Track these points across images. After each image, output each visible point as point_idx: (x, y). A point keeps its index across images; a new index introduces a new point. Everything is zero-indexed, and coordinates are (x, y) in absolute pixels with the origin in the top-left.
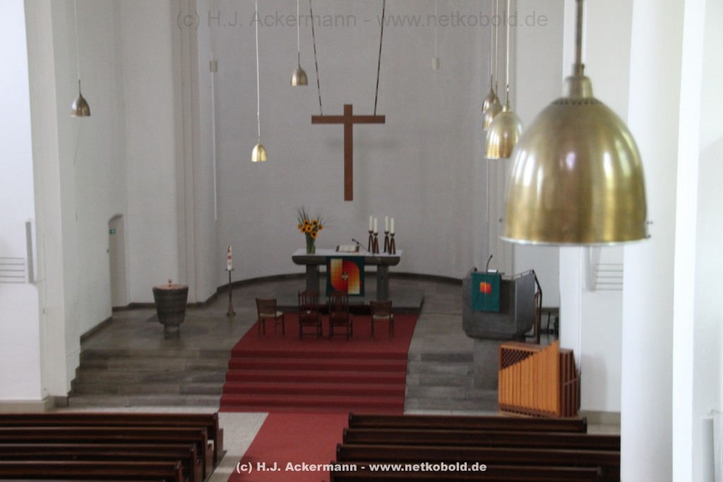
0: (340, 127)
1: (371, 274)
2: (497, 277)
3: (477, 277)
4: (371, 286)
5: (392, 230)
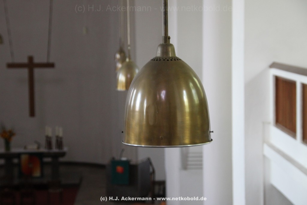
0: (25, 72)
1: (47, 163)
2: (127, 163)
3: (115, 163)
4: (48, 171)
5: (61, 135)
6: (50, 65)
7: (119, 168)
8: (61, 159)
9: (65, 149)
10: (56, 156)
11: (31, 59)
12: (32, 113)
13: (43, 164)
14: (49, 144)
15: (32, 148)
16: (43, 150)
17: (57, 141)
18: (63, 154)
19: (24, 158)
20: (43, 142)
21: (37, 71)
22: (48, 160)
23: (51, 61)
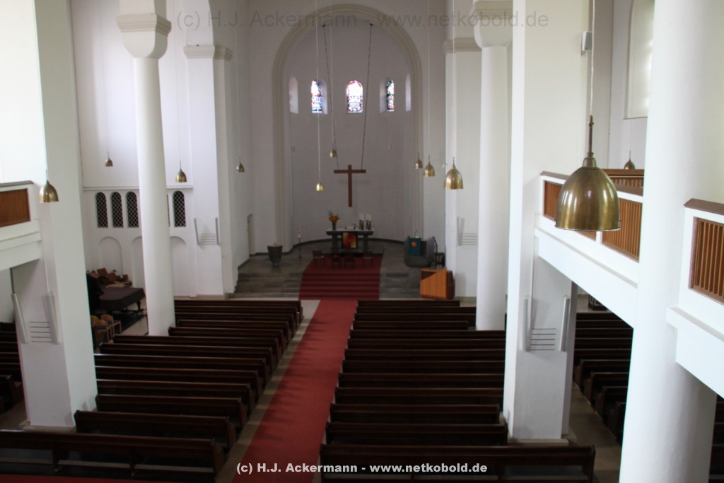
0: (346, 175)
1: (361, 239)
2: (419, 239)
3: (411, 240)
4: (361, 244)
5: (370, 220)
6: (363, 171)
7: (414, 244)
8: (370, 237)
9: (373, 230)
10: (366, 234)
11: (350, 167)
12: (350, 205)
13: (358, 240)
14: (362, 226)
15: (350, 228)
16: (358, 230)
17: (367, 224)
18: (371, 233)
19: (345, 235)
20: (358, 224)
21: (354, 175)
22: (360, 236)
23: (363, 169)
